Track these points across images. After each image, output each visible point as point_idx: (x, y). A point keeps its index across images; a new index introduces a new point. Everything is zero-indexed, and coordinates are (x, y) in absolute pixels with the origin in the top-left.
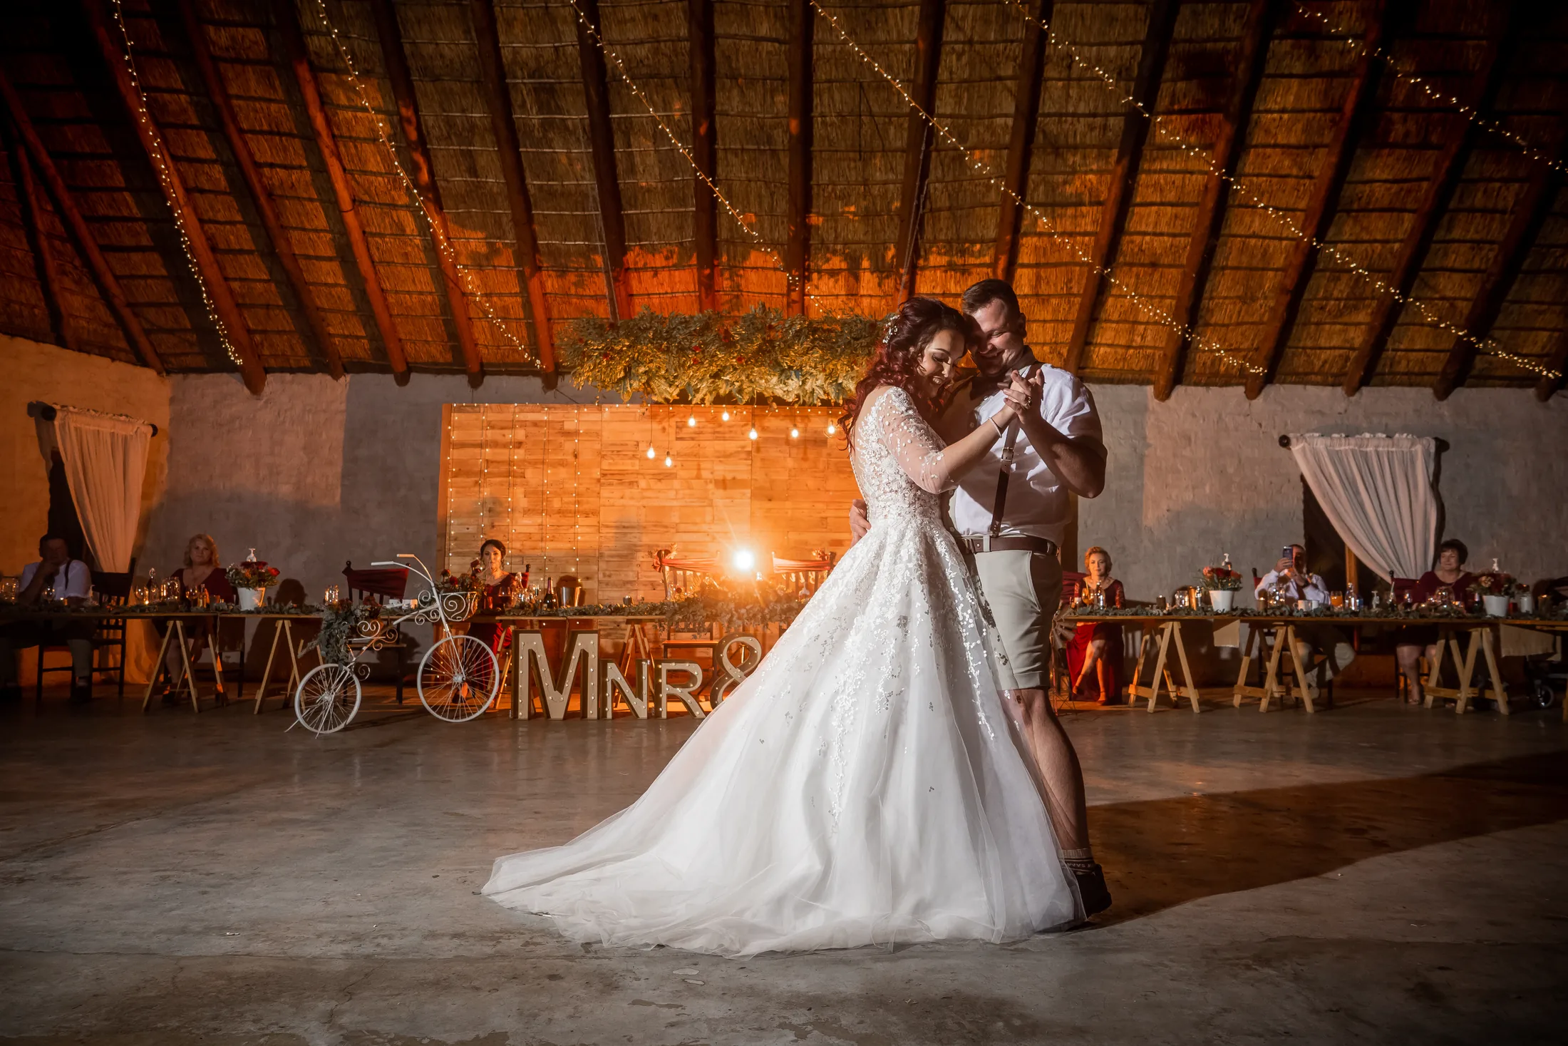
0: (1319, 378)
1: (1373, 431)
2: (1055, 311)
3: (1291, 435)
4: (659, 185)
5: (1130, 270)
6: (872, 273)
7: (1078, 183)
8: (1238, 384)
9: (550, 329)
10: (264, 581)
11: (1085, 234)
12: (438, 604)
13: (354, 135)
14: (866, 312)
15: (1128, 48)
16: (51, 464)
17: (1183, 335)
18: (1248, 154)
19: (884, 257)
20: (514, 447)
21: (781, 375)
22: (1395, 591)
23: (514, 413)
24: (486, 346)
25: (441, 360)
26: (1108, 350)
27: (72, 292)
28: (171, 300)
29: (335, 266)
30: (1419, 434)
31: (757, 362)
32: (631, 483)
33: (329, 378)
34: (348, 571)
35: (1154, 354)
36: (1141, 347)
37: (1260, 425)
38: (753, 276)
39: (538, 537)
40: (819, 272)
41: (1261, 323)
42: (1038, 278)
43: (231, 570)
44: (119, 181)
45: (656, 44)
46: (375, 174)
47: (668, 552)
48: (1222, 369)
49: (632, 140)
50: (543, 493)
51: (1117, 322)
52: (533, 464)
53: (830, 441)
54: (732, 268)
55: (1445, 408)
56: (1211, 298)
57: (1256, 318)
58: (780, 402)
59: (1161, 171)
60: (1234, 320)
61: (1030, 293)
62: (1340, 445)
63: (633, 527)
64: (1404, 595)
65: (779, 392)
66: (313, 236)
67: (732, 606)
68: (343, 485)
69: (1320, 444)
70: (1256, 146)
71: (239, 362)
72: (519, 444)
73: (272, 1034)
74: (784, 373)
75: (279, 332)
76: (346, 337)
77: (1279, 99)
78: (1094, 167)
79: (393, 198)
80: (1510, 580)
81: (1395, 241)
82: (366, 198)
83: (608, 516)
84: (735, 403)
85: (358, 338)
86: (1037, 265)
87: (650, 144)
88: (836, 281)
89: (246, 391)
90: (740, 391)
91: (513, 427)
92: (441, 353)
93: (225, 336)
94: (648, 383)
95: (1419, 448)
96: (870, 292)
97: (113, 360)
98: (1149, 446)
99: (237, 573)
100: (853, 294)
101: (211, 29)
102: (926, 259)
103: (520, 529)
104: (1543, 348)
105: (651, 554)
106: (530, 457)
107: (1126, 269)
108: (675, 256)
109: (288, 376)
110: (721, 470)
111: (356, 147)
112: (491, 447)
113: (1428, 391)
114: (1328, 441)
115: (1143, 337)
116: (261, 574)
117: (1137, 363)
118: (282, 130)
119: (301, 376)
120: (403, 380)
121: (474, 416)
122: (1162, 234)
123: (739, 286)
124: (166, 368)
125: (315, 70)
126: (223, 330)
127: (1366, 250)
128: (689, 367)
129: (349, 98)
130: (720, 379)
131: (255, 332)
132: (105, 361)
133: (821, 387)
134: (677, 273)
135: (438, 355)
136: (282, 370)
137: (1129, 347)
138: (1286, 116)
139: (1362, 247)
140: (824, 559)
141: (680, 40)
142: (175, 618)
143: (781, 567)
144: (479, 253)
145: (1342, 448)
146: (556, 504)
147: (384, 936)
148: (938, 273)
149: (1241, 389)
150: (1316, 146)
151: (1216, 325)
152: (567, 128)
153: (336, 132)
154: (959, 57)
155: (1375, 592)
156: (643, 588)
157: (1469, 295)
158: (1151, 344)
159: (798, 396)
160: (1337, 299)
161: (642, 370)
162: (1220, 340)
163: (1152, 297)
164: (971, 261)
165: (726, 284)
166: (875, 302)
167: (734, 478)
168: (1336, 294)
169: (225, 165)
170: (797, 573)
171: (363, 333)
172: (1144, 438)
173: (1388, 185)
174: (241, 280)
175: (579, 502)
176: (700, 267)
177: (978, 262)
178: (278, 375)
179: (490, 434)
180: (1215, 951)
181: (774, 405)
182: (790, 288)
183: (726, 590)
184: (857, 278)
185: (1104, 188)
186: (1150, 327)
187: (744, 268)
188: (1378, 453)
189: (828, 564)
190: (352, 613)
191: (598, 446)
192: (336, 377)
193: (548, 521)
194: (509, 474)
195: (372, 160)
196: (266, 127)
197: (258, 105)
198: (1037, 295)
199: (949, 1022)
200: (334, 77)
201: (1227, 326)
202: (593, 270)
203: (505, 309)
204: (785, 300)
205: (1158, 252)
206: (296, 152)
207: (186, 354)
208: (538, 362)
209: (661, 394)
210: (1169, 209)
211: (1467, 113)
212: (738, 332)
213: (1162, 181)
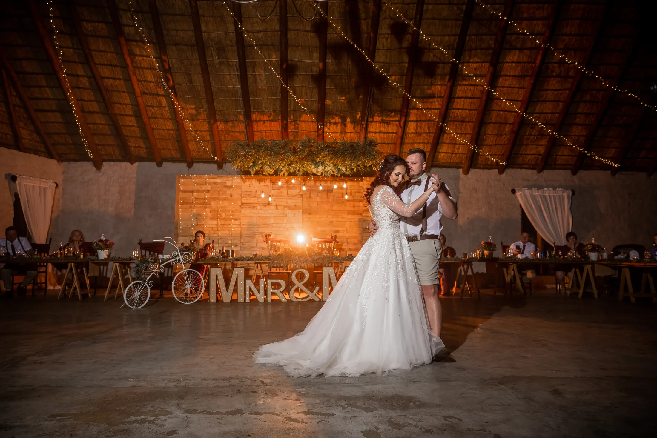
0: (527, 166)
1: (548, 187)
2: (424, 139)
3: (516, 189)
4: (266, 88)
5: (453, 124)
6: (351, 123)
7: (433, 89)
8: (495, 168)
9: (220, 145)
10: (108, 247)
11: (436, 109)
12: (180, 256)
13: (142, 66)
14: (349, 139)
15: (453, 37)
16: (14, 199)
17: (474, 150)
18: (499, 79)
19: (356, 117)
20: (206, 193)
21: (315, 165)
22: (555, 251)
23: (206, 179)
24: (194, 152)
25: (176, 157)
26: (444, 154)
27: (23, 128)
28: (64, 132)
29: (133, 119)
30: (566, 188)
31: (306, 159)
32: (254, 207)
33: (129, 164)
34: (140, 243)
35: (463, 156)
36: (457, 154)
37: (504, 185)
38: (303, 124)
39: (216, 229)
40: (330, 123)
41: (504, 144)
42: (417, 126)
43: (94, 243)
44: (44, 83)
45: (266, 33)
46: (150, 82)
47: (270, 235)
48: (489, 162)
49: (256, 70)
50: (218, 211)
51: (448, 144)
52: (214, 199)
53: (334, 191)
54: (295, 121)
55: (575, 178)
56: (485, 135)
57: (502, 143)
58: (314, 175)
59: (465, 85)
60: (494, 143)
61: (414, 132)
62: (535, 193)
63: (254, 225)
64: (559, 252)
65: (314, 171)
66: (124, 106)
67: (297, 257)
68: (135, 208)
69: (527, 192)
70: (503, 76)
71: (92, 157)
72: (208, 191)
73: (159, 411)
74: (317, 164)
75: (109, 145)
76: (136, 147)
77: (511, 58)
78: (439, 83)
79: (158, 92)
80: (599, 246)
81: (556, 113)
82: (147, 92)
83: (245, 221)
84: (297, 175)
85: (141, 148)
86: (417, 121)
87: (262, 71)
88: (337, 127)
89: (94, 169)
90: (299, 171)
91: (205, 185)
92: (175, 154)
93: (87, 147)
94: (262, 168)
95: (565, 194)
96: (350, 131)
97: (40, 156)
98: (460, 193)
99: (97, 245)
100: (343, 131)
101: (85, 23)
102: (373, 118)
103: (208, 226)
104: (613, 155)
105: (263, 236)
106: (213, 197)
107: (451, 123)
108: (272, 116)
109: (112, 163)
110: (291, 202)
111: (143, 71)
112: (196, 192)
113: (569, 172)
114: (531, 191)
115: (458, 150)
116: (107, 245)
117: (456, 159)
118: (113, 64)
119: (117, 163)
120: (159, 165)
121: (189, 180)
122: (465, 109)
123: (297, 128)
124: (61, 158)
125: (127, 40)
126: (87, 145)
127: (545, 117)
128: (279, 162)
129: (141, 52)
130: (291, 166)
131: (99, 145)
132: (36, 157)
133: (331, 170)
134: (273, 123)
135: (174, 155)
136: (110, 160)
137: (453, 153)
138: (514, 64)
139: (543, 115)
140: (332, 238)
141: (275, 31)
142: (71, 262)
143: (315, 241)
144: (192, 114)
145: (536, 194)
146: (224, 215)
147: (187, 380)
148: (378, 124)
149: (497, 170)
150: (526, 76)
151: (487, 145)
152: (229, 64)
153: (135, 65)
154: (387, 39)
155: (547, 251)
156: (258, 249)
157: (585, 134)
158: (461, 152)
159: (322, 173)
160: (534, 135)
161: (260, 162)
162: (488, 151)
163: (461, 134)
164: (391, 119)
165: (293, 127)
166: (352, 135)
167: (295, 205)
168: (533, 133)
169: (89, 77)
170: (321, 243)
171: (143, 145)
172: (459, 189)
173: (553, 92)
174: (94, 124)
175: (232, 215)
176: (282, 120)
177: (393, 119)
178: (108, 163)
179: (196, 187)
180: (485, 380)
181: (312, 176)
182: (318, 129)
183: (295, 251)
184: (345, 126)
185: (443, 91)
186: (461, 146)
187: (300, 121)
188: (550, 196)
189: (334, 240)
190: (147, 261)
191: (240, 192)
192: (132, 163)
193: (220, 223)
194: (204, 203)
195: (149, 76)
196: (106, 63)
197: (103, 54)
198: (417, 133)
199: (394, 404)
200: (135, 43)
201: (491, 145)
202: (239, 121)
203: (202, 136)
204: (316, 134)
205: (464, 116)
206: (118, 73)
207: (69, 154)
208: (216, 158)
209: (267, 172)
210: (468, 100)
211: (581, 69)
212: (299, 147)
213: (466, 89)
